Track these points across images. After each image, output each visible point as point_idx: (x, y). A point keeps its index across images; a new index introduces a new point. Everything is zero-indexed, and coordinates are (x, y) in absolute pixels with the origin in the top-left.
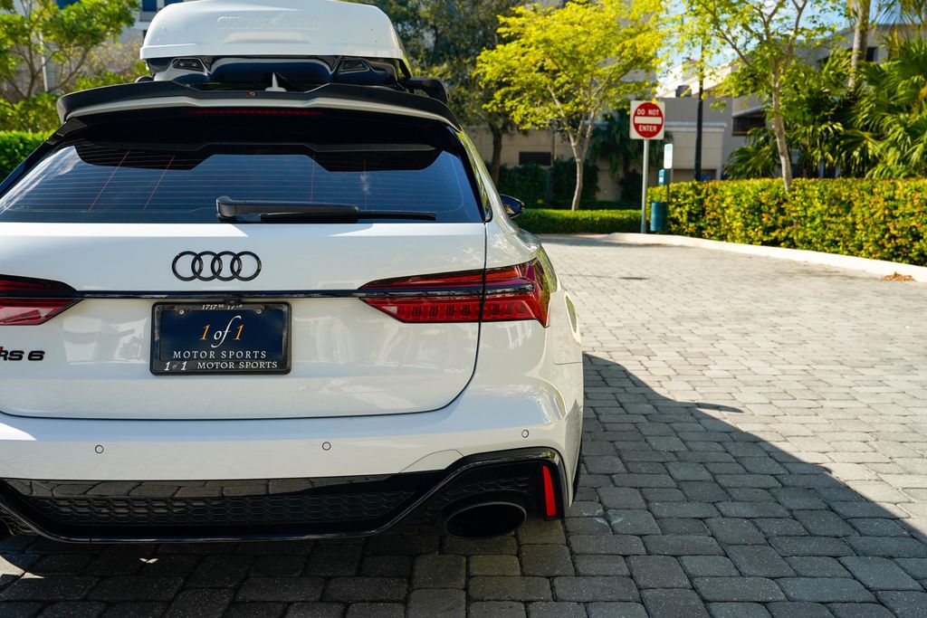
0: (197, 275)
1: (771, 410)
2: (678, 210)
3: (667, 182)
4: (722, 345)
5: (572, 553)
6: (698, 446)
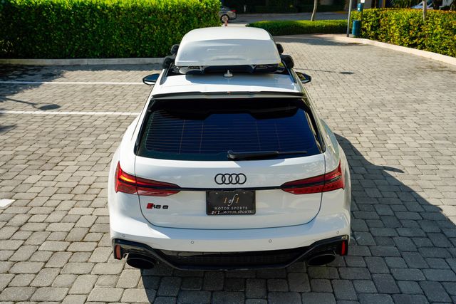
0: (224, 182)
1: (416, 171)
2: (367, 24)
3: (361, 10)
4: (393, 126)
6: (386, 194)
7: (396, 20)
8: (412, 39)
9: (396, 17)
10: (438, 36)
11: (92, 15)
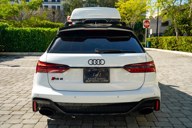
0: (93, 64)
1: (185, 87)
2: (153, 43)
3: (151, 37)
4: (170, 73)
5: (156, 117)
6: (173, 94)
7: (166, 40)
8: (173, 47)
9: (165, 39)
10: (184, 45)
11: (39, 34)
